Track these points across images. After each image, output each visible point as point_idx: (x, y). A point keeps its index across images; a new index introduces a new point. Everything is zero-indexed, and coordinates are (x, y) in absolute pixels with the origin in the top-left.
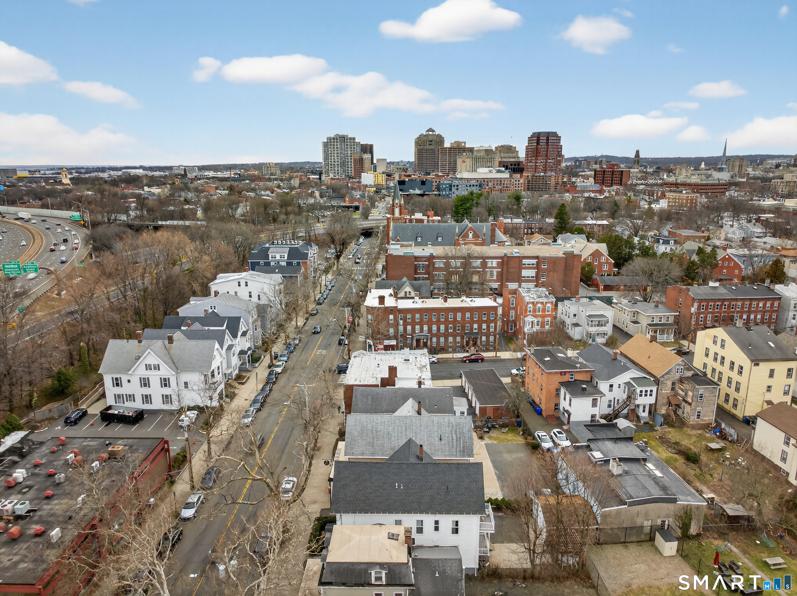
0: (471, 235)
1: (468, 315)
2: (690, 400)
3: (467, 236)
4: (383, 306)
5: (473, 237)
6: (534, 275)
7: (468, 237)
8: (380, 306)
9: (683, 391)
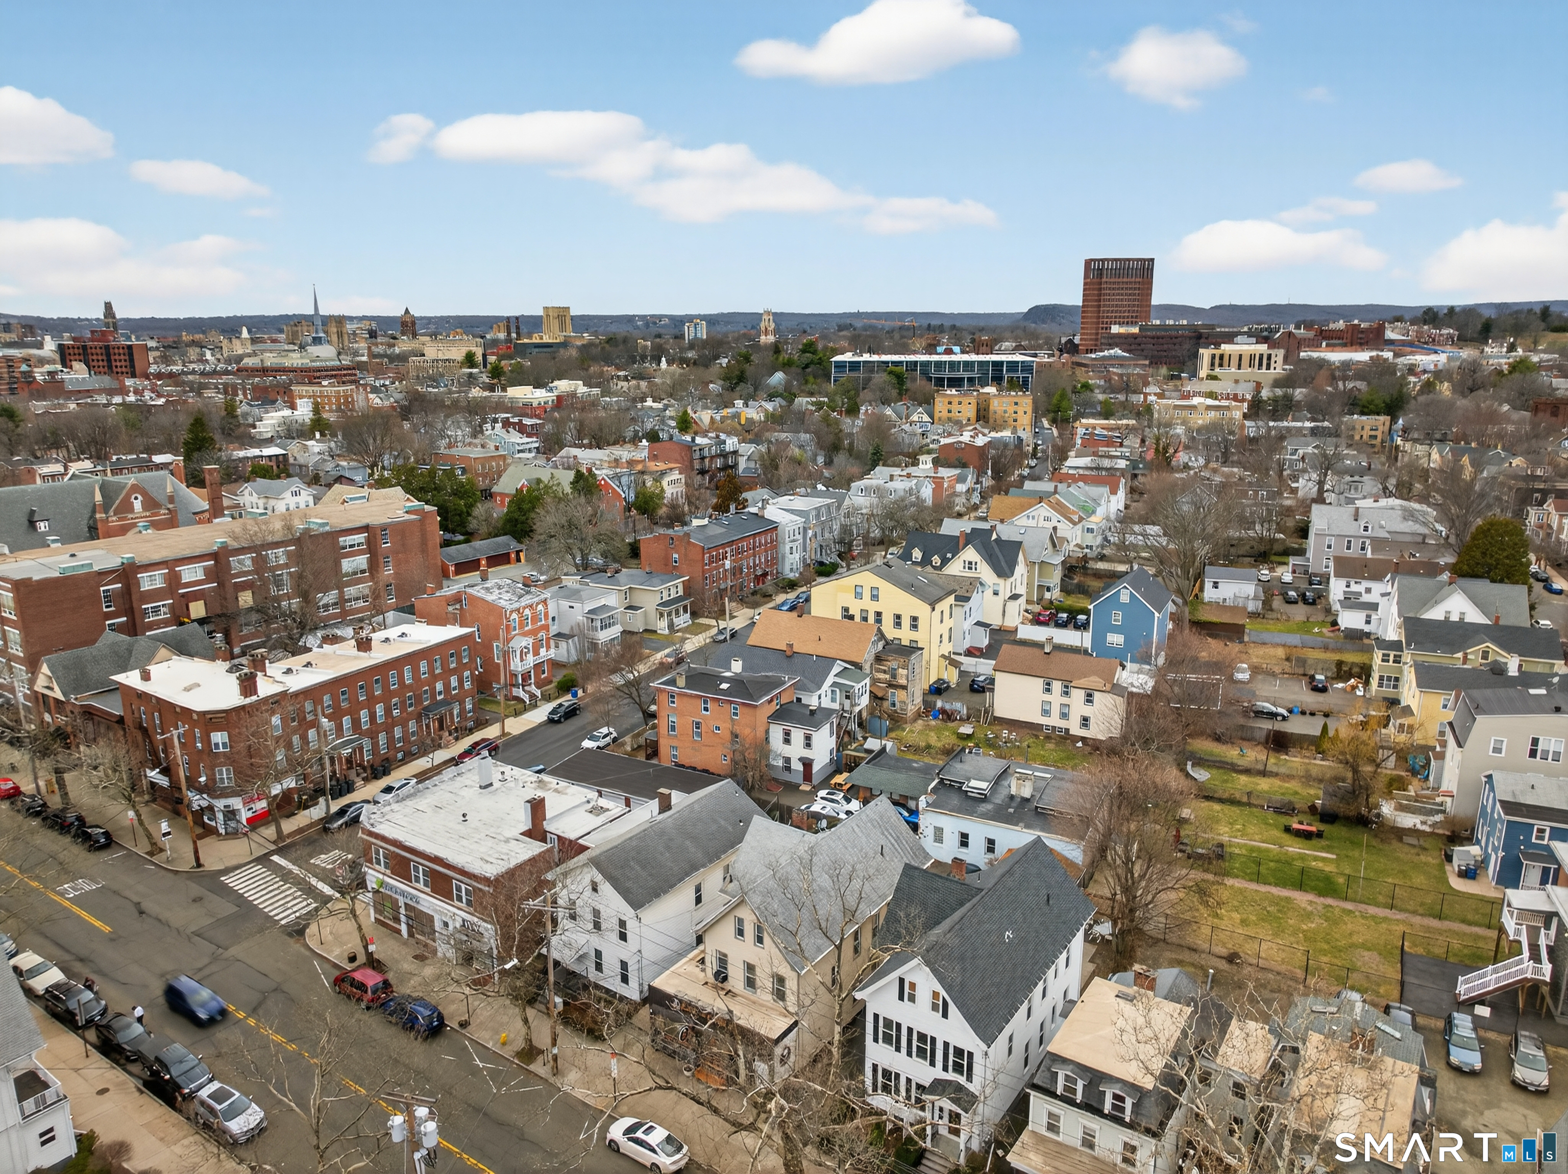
0: (138, 505)
1: (423, 666)
2: (903, 681)
3: (127, 507)
4: (254, 698)
5: (145, 507)
6: (365, 566)
7: (131, 509)
8: (248, 701)
9: (885, 672)
